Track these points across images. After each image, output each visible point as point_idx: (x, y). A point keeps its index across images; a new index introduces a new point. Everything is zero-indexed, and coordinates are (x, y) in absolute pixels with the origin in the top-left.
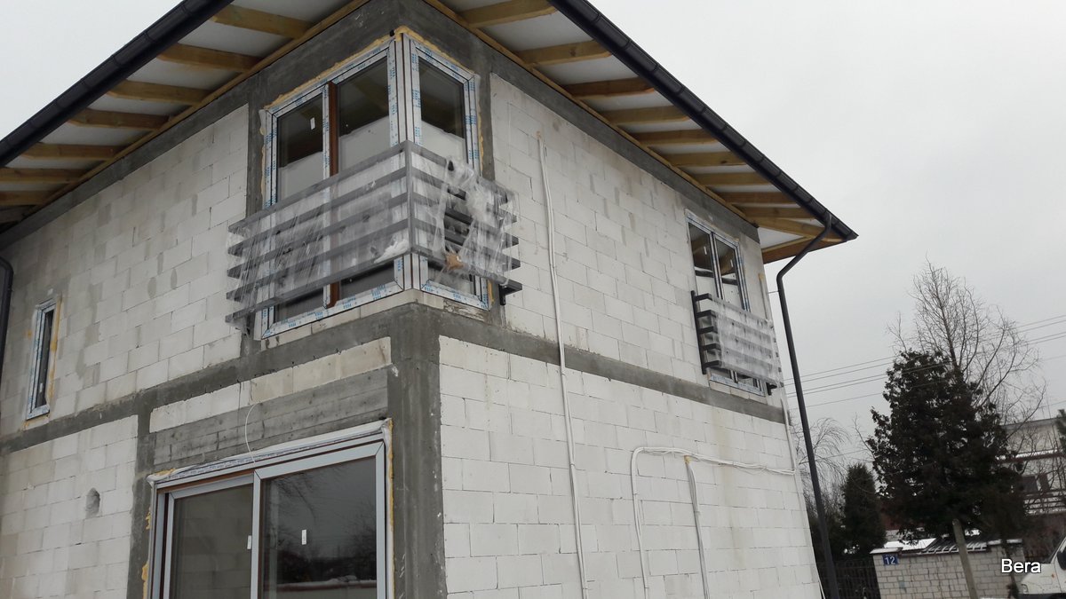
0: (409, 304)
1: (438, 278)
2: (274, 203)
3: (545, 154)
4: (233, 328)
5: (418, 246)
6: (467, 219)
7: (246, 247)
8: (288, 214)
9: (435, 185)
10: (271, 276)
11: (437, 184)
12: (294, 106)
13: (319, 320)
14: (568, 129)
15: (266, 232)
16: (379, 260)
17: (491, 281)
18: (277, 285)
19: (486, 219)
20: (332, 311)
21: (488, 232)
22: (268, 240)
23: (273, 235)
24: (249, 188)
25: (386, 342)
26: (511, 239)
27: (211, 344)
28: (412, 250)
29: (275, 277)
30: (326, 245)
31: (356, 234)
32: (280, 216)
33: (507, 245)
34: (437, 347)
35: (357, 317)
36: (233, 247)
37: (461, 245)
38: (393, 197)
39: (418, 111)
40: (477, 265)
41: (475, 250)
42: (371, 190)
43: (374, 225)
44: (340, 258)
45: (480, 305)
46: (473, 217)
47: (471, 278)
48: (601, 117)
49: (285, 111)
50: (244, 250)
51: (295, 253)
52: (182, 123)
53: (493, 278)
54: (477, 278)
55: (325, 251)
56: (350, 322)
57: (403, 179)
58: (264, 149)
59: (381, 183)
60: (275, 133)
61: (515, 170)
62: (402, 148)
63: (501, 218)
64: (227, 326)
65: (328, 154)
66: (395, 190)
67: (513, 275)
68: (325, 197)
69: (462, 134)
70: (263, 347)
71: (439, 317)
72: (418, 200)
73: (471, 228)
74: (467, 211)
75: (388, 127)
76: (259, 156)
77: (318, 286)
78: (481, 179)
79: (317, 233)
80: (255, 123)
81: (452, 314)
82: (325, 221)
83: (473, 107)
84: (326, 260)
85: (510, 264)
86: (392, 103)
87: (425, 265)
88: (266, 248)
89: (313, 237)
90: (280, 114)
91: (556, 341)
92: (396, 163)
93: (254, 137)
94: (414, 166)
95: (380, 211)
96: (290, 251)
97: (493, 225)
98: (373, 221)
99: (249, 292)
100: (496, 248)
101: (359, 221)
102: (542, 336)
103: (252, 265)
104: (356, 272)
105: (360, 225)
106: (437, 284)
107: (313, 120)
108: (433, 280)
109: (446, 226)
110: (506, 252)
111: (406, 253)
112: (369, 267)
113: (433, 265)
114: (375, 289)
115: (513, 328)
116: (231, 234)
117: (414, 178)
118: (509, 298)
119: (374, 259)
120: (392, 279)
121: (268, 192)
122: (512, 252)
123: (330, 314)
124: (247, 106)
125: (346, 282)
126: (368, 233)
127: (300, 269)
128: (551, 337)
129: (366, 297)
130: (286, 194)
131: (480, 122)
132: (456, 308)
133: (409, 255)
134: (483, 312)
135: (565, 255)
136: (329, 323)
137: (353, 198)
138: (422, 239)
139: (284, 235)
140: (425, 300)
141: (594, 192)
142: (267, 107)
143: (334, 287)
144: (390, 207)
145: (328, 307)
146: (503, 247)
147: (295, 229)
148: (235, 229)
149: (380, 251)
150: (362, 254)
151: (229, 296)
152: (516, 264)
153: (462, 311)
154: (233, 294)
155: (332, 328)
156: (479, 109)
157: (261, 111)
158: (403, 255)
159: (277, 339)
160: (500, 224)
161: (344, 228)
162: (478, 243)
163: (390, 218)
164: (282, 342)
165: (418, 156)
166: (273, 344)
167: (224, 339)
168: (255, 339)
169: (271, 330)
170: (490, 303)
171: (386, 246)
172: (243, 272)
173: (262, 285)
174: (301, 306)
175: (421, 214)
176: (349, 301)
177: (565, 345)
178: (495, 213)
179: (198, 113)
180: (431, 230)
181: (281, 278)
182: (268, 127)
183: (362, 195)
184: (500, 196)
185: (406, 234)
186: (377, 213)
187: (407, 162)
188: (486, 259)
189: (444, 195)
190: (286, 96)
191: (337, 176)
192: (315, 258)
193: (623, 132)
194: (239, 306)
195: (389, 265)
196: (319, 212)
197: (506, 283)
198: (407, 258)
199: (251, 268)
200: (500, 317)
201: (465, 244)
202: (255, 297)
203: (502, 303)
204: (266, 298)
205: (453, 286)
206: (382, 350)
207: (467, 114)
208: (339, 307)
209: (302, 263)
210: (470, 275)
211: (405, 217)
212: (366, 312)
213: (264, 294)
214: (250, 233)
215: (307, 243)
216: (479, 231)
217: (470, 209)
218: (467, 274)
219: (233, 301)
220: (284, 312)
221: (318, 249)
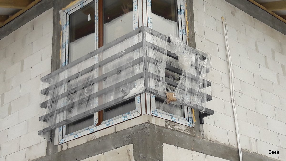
0: (144, 123)
1: (162, 107)
2: (67, 64)
3: (227, 30)
4: (42, 138)
5: (150, 88)
6: (179, 71)
7: (51, 90)
8: (75, 70)
9: (160, 52)
10: (64, 107)
11: (161, 50)
12: (79, 8)
13: (91, 133)
14: (241, 15)
15: (62, 81)
16: (126, 97)
17: (195, 109)
18: (68, 112)
19: (190, 71)
20: (99, 128)
21: (192, 79)
22: (63, 86)
23: (66, 83)
24: (53, 56)
25: (131, 147)
26: (206, 82)
27: (30, 148)
28: (146, 90)
29: (66, 107)
30: (96, 88)
31: (113, 81)
32: (70, 71)
33: (203, 86)
34: (161, 151)
35: (113, 131)
36: (44, 90)
37: (176, 87)
38: (135, 59)
39: (150, 8)
40: (185, 99)
41: (184, 90)
42: (122, 55)
43: (124, 76)
44: (104, 96)
45: (187, 124)
46: (183, 70)
47: (182, 107)
48: (261, 6)
49: (74, 11)
50: (49, 92)
51: (78, 93)
52: (16, 19)
53: (195, 107)
54: (185, 107)
55: (95, 92)
56: (110, 135)
57: (141, 49)
58: (61, 33)
59: (128, 51)
60: (68, 23)
61: (208, 40)
62: (140, 31)
63: (200, 70)
64: (39, 136)
65: (98, 35)
66: (136, 55)
67: (208, 105)
68: (95, 60)
69: (176, 19)
70: (59, 150)
71: (162, 131)
72: (149, 60)
73: (182, 77)
74: (179, 66)
75: (132, 18)
76: (59, 37)
77: (91, 113)
78: (188, 47)
79: (91, 81)
80: (57, 18)
81: (170, 129)
82: (95, 74)
83: (182, 4)
84: (96, 97)
85: (206, 98)
86: (134, 4)
87: (153, 99)
88: (62, 90)
89: (88, 84)
90: (71, 12)
91: (237, 147)
92: (136, 39)
93: (56, 26)
94: (147, 40)
95: (127, 68)
96: (75, 92)
97: (195, 74)
98: (123, 73)
99: (52, 116)
100: (197, 88)
101: (115, 74)
102: (227, 143)
103: (54, 100)
104: (113, 104)
105: (115, 76)
106: (161, 111)
107: (89, 16)
108: (159, 109)
109: (167, 75)
110: (203, 90)
111: (142, 93)
112: (121, 101)
113: (159, 100)
114: (124, 115)
115: (209, 139)
116: (42, 83)
117: (147, 48)
118: (205, 119)
119: (123, 97)
120: (134, 108)
121: (63, 58)
122: (207, 91)
123: (98, 130)
124: (52, 9)
125: (107, 110)
126: (121, 80)
127: (81, 103)
128: (233, 144)
129: (119, 119)
130: (74, 58)
131: (186, 13)
132: (173, 126)
133: (144, 94)
134: (190, 129)
135: (241, 92)
136: (98, 135)
137: (112, 61)
138: (152, 84)
139: (72, 82)
140: (154, 121)
141: (258, 52)
142: (64, 9)
143: (100, 113)
144: (133, 66)
145: (97, 125)
146: (201, 88)
147: (78, 79)
148: (45, 79)
149: (127, 91)
150: (117, 93)
151: (40, 119)
152: (209, 98)
153: (176, 128)
154: (43, 118)
155: (99, 138)
156: (186, 6)
157: (60, 12)
158: (140, 94)
159: (68, 145)
160: (199, 73)
161: (106, 78)
162: (186, 85)
163: (133, 71)
164: (70, 146)
165: (150, 35)
166: (65, 148)
167: (37, 144)
168: (54, 145)
169: (64, 139)
170: (194, 123)
171: (131, 89)
172: (49, 105)
173: (59, 113)
174: (81, 125)
175: (151, 69)
176: (109, 122)
177: (242, 149)
178: (196, 67)
179: (25, 13)
180: (158, 78)
181: (70, 109)
182: (64, 20)
183: (117, 58)
184: (199, 57)
185: (143, 81)
186: (126, 69)
187: (143, 38)
188: (191, 95)
189: (165, 58)
190: (74, 2)
191: (102, 48)
192: (90, 96)
193: (276, 15)
194: (46, 125)
195: (132, 100)
196: (92, 69)
197: (204, 110)
198: (143, 96)
199: (53, 102)
200: (200, 131)
201: (178, 86)
202: (55, 120)
203: (201, 122)
204: (62, 120)
205: (171, 113)
206: (128, 152)
207: (179, 8)
208: (103, 125)
209: (82, 99)
210: (181, 106)
211: (142, 71)
212: (119, 128)
213: (60, 118)
214: (53, 82)
215: (85, 87)
216: (186, 78)
217: (180, 65)
218: (179, 105)
219: (43, 122)
220: (71, 128)
221: (91, 90)
